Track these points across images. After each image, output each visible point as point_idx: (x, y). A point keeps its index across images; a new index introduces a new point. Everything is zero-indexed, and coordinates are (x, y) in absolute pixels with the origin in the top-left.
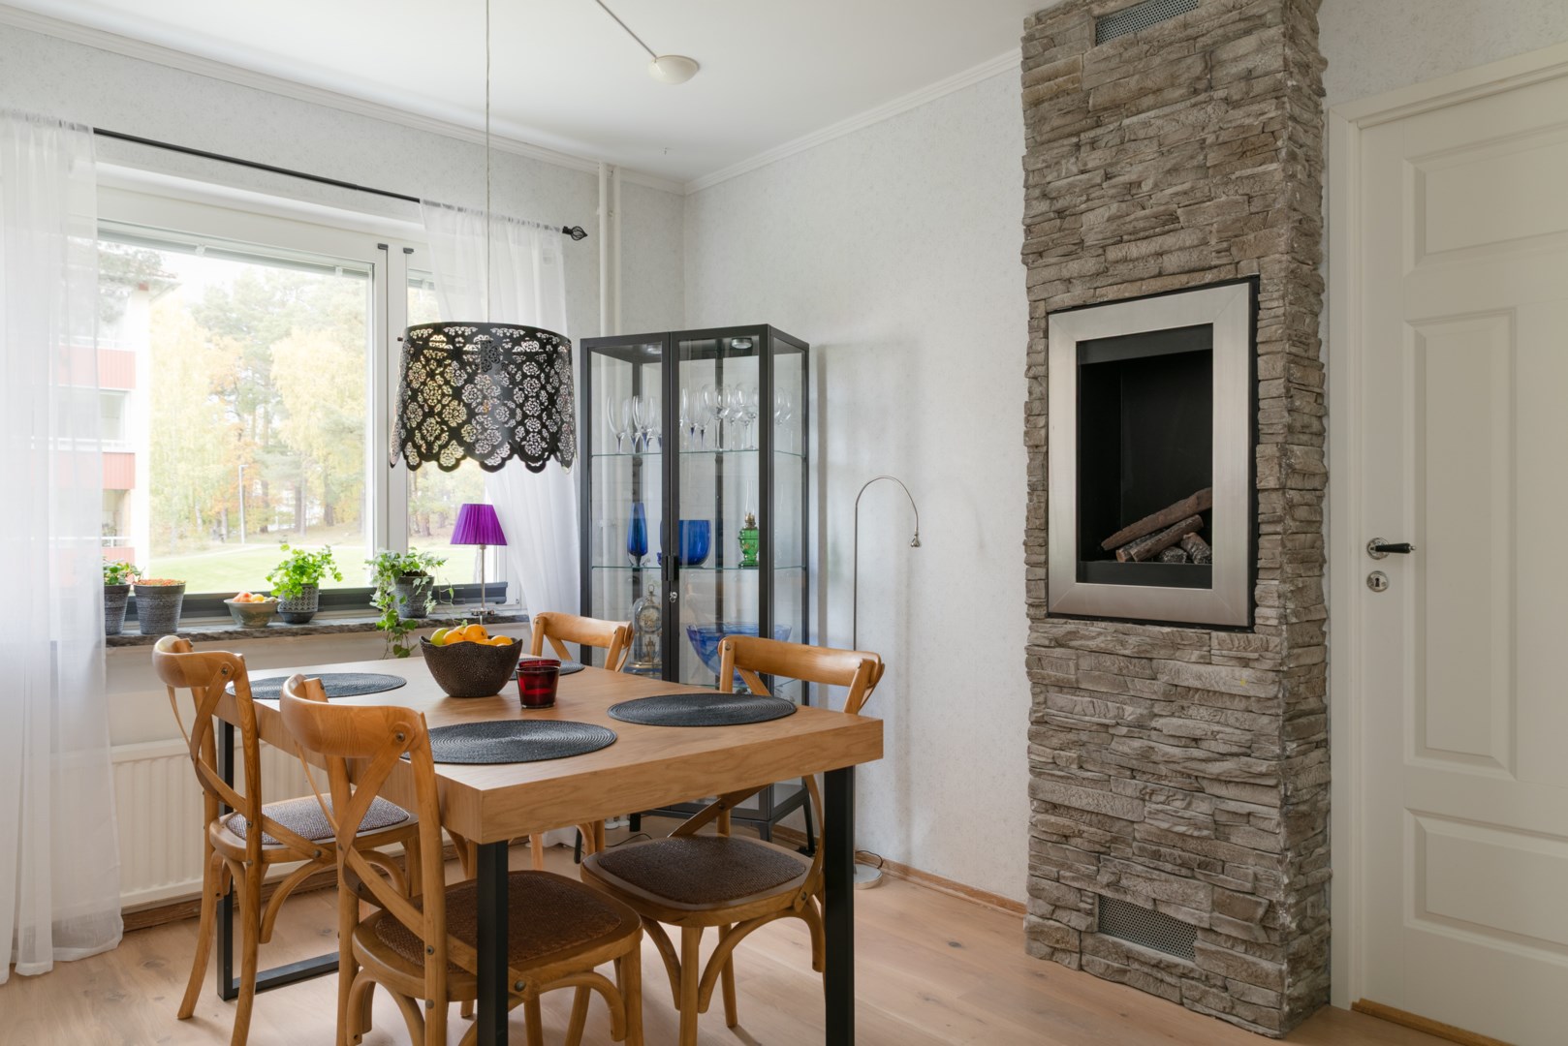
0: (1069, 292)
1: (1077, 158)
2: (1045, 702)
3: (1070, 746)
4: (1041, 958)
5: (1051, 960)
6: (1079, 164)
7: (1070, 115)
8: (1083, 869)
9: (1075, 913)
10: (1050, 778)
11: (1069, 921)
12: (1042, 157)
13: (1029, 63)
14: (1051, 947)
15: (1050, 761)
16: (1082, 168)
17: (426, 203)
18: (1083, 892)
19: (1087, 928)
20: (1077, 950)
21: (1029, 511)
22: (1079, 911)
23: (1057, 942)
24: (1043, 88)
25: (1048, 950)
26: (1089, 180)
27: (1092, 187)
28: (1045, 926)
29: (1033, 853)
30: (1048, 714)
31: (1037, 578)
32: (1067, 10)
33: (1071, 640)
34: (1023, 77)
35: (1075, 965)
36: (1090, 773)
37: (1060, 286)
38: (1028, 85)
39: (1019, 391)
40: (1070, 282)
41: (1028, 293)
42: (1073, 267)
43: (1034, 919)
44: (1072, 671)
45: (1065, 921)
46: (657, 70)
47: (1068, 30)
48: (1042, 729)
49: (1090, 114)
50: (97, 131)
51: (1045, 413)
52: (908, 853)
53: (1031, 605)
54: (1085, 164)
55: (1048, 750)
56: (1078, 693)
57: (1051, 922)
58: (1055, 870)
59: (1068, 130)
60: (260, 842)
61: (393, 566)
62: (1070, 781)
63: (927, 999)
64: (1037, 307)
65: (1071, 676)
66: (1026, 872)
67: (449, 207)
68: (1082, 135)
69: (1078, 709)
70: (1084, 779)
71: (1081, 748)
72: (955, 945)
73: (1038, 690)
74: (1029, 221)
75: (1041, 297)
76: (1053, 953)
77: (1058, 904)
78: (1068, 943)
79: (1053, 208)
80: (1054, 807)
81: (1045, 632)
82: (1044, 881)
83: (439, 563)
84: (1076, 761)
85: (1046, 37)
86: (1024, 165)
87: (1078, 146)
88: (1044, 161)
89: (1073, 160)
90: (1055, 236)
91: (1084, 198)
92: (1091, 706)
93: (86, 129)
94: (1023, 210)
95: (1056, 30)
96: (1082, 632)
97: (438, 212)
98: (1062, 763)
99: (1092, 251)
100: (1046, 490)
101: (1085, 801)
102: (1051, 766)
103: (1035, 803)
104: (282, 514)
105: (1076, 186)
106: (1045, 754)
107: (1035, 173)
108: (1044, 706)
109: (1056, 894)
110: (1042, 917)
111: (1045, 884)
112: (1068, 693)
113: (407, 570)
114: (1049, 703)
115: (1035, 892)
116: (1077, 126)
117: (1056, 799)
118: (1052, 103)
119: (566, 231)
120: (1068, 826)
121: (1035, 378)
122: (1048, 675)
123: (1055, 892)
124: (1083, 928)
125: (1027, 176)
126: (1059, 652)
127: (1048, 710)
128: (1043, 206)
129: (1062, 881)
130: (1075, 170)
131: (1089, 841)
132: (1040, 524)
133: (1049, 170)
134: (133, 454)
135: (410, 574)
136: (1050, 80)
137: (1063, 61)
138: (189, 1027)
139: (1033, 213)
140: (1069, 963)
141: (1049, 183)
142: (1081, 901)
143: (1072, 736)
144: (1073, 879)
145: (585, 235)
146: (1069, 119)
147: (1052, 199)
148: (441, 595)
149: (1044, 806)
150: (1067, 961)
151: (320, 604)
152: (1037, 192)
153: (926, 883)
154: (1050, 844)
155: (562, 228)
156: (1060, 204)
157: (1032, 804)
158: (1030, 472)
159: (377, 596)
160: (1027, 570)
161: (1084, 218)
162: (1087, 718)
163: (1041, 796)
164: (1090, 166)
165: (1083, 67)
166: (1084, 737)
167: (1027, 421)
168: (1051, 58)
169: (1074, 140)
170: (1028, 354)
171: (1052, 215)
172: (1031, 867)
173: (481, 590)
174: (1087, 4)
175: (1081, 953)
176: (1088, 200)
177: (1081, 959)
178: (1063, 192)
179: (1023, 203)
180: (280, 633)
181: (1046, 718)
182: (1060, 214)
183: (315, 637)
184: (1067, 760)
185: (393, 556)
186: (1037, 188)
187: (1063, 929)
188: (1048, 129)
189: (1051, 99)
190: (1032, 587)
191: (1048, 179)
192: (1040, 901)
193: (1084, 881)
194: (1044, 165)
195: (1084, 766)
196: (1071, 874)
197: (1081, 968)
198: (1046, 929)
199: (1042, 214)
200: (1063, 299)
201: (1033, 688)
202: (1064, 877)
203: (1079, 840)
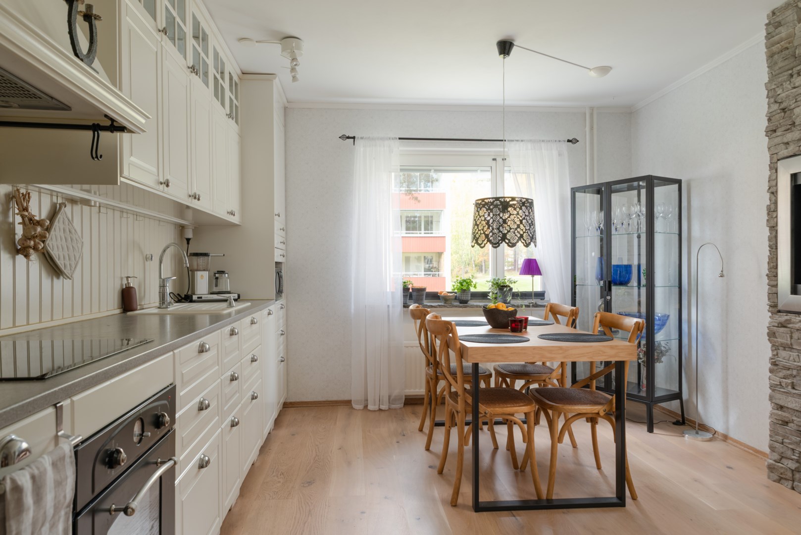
0: (787, 149)
1: (790, 82)
2: (777, 355)
3: (789, 377)
4: (774, 481)
5: (779, 483)
6: (792, 84)
7: (787, 60)
8: (794, 439)
9: (791, 461)
10: (778, 392)
11: (787, 464)
12: (774, 83)
13: (769, 36)
14: (780, 477)
15: (779, 384)
16: (793, 86)
17: (509, 141)
18: (795, 451)
19: (796, 468)
20: (791, 479)
21: (769, 259)
22: (792, 460)
23: (781, 474)
24: (774, 49)
25: (777, 478)
26: (796, 92)
27: (798, 95)
28: (775, 465)
29: (771, 429)
30: (778, 361)
31: (773, 292)
32: (787, 6)
33: (789, 324)
34: (766, 43)
35: (790, 486)
36: (797, 391)
37: (783, 146)
38: (768, 47)
39: (765, 200)
40: (789, 144)
41: (769, 150)
42: (789, 137)
43: (771, 461)
44: (789, 339)
45: (785, 464)
46: (592, 74)
47: (787, 17)
48: (775, 368)
49: (797, 59)
50: (400, 139)
51: (776, 210)
52: (727, 429)
53: (771, 306)
54: (794, 84)
55: (778, 378)
56: (792, 351)
57: (779, 464)
58: (781, 438)
59: (787, 68)
60: (436, 373)
61: (497, 283)
62: (788, 394)
63: (696, 481)
64: (773, 157)
65: (788, 342)
66: (768, 438)
67: (517, 141)
68: (794, 69)
69: (791, 358)
70: (794, 394)
71: (794, 378)
72: (729, 468)
73: (774, 348)
74: (769, 115)
75: (775, 152)
76: (779, 480)
77: (782, 455)
78: (786, 475)
79: (780, 108)
80: (781, 408)
81: (776, 320)
82: (776, 443)
83: (515, 282)
84: (791, 385)
85: (777, 22)
86: (766, 87)
87: (791, 76)
88: (775, 85)
89: (788, 82)
90: (781, 121)
91: (794, 101)
92: (797, 357)
93: (396, 138)
94: (767, 109)
95: (781, 18)
96: (793, 320)
97: (513, 144)
98: (783, 385)
99: (798, 127)
100: (777, 249)
101: (794, 405)
102: (779, 386)
103: (772, 404)
104: (509, 262)
105: (789, 96)
106: (777, 380)
107: (772, 91)
108: (777, 357)
109: (781, 450)
110: (775, 461)
111: (777, 445)
112: (788, 351)
113: (502, 285)
114: (779, 355)
115: (772, 448)
116: (792, 65)
117: (782, 403)
118: (779, 55)
119: (569, 141)
120: (787, 417)
121: (773, 193)
122: (777, 341)
123: (781, 449)
124: (793, 468)
125: (768, 92)
126: (782, 329)
127: (778, 359)
128: (775, 107)
129: (784, 444)
130: (789, 87)
131: (797, 425)
132: (773, 266)
133: (778, 88)
134: (445, 237)
135: (503, 286)
136: (779, 43)
137: (785, 33)
138: (420, 434)
139: (771, 111)
140: (787, 485)
141: (779, 94)
142: (794, 455)
143: (789, 372)
144: (790, 443)
145: (578, 141)
146: (787, 62)
147: (780, 103)
148: (516, 295)
149: (776, 406)
150: (786, 484)
151: (471, 297)
152: (772, 100)
153: (735, 444)
154: (778, 425)
155: (567, 140)
156: (782, 106)
157: (771, 405)
158: (770, 240)
159: (490, 294)
160: (769, 289)
161: (794, 110)
162: (795, 363)
163: (774, 401)
164: (797, 85)
165: (795, 34)
166: (795, 372)
167: (768, 214)
168: (779, 32)
169: (790, 72)
170: (769, 181)
171: (779, 111)
172: (771, 436)
173: (532, 294)
174: (796, 3)
175: (793, 481)
176: (796, 102)
177: (793, 484)
178: (784, 99)
179: (767, 106)
180: (456, 306)
181: (777, 363)
182: (784, 110)
183: (468, 309)
184: (786, 384)
185: (497, 279)
186: (773, 97)
187: (785, 468)
188: (777, 68)
189: (778, 53)
190: (771, 297)
191: (778, 93)
192: (775, 454)
193: (794, 445)
194: (775, 86)
195: (795, 387)
196: (789, 441)
197: (793, 488)
198: (776, 467)
199: (775, 111)
200: (784, 153)
201: (772, 347)
202: (786, 442)
203: (792, 424)
